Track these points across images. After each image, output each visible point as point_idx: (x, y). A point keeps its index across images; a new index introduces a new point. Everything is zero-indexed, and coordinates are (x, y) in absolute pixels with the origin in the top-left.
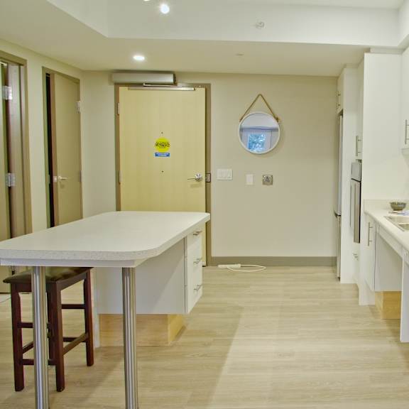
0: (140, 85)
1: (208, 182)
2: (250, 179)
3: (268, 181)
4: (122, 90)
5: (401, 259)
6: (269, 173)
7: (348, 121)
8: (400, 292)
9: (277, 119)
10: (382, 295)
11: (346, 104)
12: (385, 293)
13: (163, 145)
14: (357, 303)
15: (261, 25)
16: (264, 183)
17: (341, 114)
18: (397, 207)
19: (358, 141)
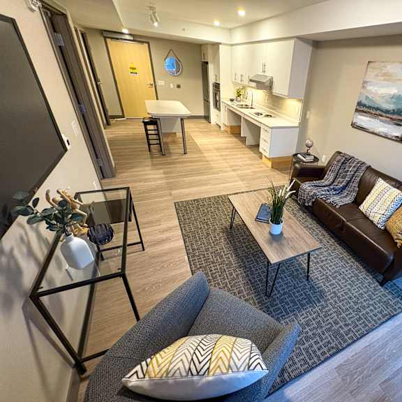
0: (118, 39)
1: (155, 86)
2: (172, 86)
3: (179, 86)
4: (108, 40)
5: (241, 116)
6: (178, 83)
7: (211, 67)
10: (230, 127)
11: (209, 59)
13: (134, 69)
14: (220, 130)
16: (177, 87)
17: (207, 63)
18: (232, 100)
19: (217, 76)
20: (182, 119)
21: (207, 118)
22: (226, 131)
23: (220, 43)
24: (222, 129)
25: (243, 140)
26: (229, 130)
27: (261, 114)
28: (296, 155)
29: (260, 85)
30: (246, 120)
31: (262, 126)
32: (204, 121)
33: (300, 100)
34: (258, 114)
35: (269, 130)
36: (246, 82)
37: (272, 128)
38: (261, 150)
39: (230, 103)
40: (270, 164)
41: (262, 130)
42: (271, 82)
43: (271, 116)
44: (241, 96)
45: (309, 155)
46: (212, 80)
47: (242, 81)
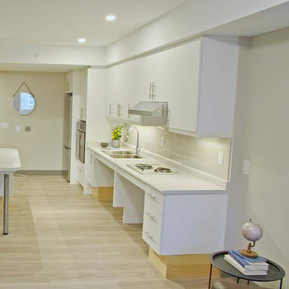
2: (18, 129)
3: (28, 129)
5: (114, 171)
6: (28, 125)
8: (113, 188)
9: (33, 96)
10: (98, 189)
11: (74, 89)
12: (99, 188)
14: (83, 193)
15: (37, 55)
16: (26, 130)
18: (104, 145)
19: (83, 111)
20: (6, 176)
21: (65, 174)
22: (91, 196)
23: (89, 67)
24: (86, 192)
25: (118, 213)
26: (96, 193)
27: (150, 167)
28: (220, 255)
29: (147, 118)
30: (122, 178)
31: (147, 190)
32: (61, 179)
33: (223, 140)
34: (142, 167)
35: (160, 198)
36: (125, 116)
37: (165, 194)
38: (145, 237)
39: (99, 150)
40: (163, 269)
41: (146, 196)
42: (165, 111)
43: (168, 171)
44: (122, 139)
45: (255, 257)
46: (75, 117)
47: (119, 114)
